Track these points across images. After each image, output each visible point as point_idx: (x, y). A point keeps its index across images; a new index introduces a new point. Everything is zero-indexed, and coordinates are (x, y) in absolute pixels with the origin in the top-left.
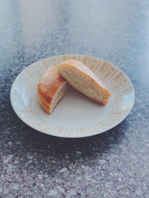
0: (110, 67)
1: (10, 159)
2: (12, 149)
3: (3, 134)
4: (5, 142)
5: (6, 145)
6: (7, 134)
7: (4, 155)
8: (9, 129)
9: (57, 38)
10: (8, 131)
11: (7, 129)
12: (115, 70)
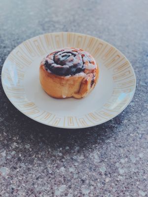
0: (116, 54)
1: (63, 191)
2: (64, 177)
3: (55, 156)
4: (57, 167)
5: (58, 171)
6: (58, 156)
7: (55, 184)
8: (61, 149)
9: (114, 35)
10: (60, 152)
11: (59, 150)
12: (121, 59)
